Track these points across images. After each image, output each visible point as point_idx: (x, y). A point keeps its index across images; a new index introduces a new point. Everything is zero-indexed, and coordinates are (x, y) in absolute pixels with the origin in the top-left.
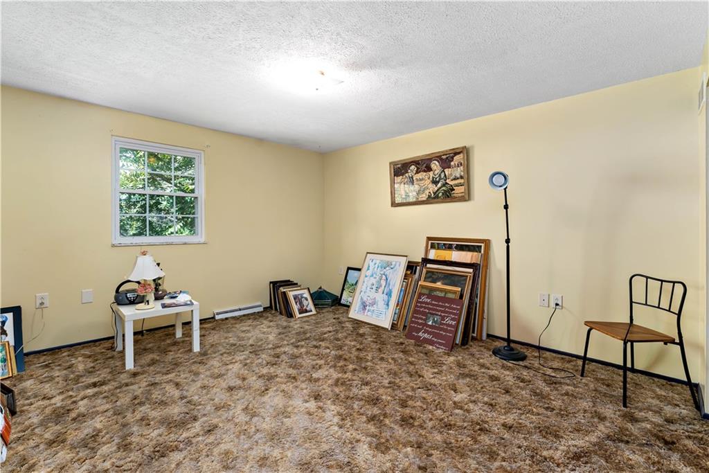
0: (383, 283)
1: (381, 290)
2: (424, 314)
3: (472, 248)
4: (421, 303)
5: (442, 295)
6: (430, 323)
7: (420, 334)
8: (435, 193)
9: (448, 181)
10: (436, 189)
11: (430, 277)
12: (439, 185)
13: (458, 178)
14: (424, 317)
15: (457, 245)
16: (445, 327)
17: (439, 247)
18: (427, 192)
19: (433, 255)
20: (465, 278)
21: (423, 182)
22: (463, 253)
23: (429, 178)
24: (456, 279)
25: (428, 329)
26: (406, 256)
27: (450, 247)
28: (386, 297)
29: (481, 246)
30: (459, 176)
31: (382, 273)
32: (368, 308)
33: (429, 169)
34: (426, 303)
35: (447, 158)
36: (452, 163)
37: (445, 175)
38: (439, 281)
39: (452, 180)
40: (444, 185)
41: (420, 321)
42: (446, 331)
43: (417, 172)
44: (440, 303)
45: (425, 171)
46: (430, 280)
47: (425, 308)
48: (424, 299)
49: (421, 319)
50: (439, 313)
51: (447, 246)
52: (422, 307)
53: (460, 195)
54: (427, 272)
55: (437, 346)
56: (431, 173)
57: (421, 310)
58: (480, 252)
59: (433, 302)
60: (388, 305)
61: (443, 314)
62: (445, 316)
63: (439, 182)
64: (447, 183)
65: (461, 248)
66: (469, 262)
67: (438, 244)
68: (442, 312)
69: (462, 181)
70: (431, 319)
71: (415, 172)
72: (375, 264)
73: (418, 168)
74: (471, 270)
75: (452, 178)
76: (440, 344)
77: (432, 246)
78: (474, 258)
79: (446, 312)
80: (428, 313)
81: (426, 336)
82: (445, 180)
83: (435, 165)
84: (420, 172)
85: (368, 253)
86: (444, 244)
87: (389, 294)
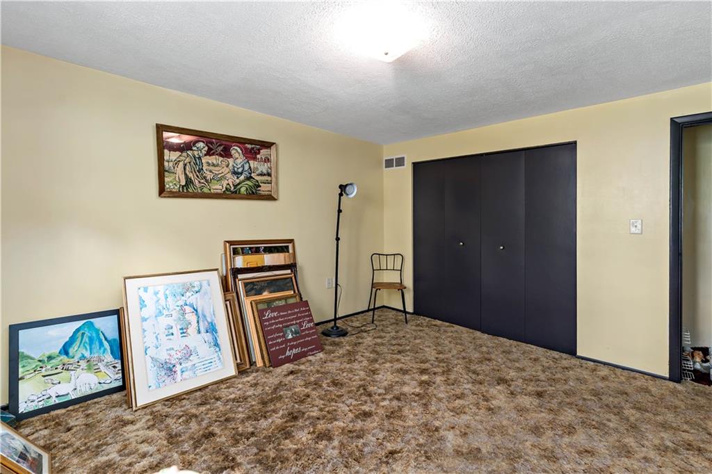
0: (192, 318)
1: (192, 330)
2: (279, 330)
3: (280, 249)
4: (268, 320)
5: (282, 303)
6: (290, 337)
7: (288, 353)
8: (235, 186)
9: (252, 175)
10: (238, 181)
11: (252, 289)
12: (242, 178)
13: (265, 175)
14: (281, 334)
15: (265, 247)
16: (307, 332)
17: (244, 252)
18: (225, 183)
19: (240, 262)
20: (288, 280)
21: (217, 168)
22: (276, 255)
23: (227, 166)
24: (281, 283)
25: (292, 343)
26: (217, 270)
27: (257, 251)
28: (208, 337)
29: (288, 246)
30: (265, 172)
31: (180, 303)
32: (178, 368)
33: (226, 153)
34: (275, 318)
35: (253, 148)
36: (258, 156)
37: (250, 168)
38: (265, 291)
39: (258, 175)
40: (249, 178)
41: (279, 340)
42: (308, 335)
43: (209, 153)
44: (289, 312)
45: (221, 155)
46: (253, 292)
47: (276, 324)
48: (268, 315)
49: (279, 337)
50: (294, 322)
51: (254, 250)
52: (271, 325)
53: (267, 193)
54: (246, 285)
55: (311, 353)
56: (231, 161)
57: (273, 327)
58: (288, 252)
59: (282, 314)
60: (217, 345)
61: (298, 321)
62: (301, 322)
63: (241, 173)
64: (251, 177)
65: (269, 250)
66: (283, 263)
67: (242, 249)
68: (296, 319)
69: (269, 178)
70: (289, 332)
71: (204, 152)
72: (156, 293)
73: (210, 149)
74: (289, 271)
75: (257, 172)
76: (312, 350)
77: (235, 252)
78: (287, 259)
79: (300, 318)
80: (283, 327)
81: (295, 351)
82: (250, 174)
83: (236, 151)
84: (213, 154)
85: (126, 278)
86: (250, 248)
87: (212, 329)
